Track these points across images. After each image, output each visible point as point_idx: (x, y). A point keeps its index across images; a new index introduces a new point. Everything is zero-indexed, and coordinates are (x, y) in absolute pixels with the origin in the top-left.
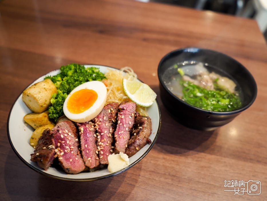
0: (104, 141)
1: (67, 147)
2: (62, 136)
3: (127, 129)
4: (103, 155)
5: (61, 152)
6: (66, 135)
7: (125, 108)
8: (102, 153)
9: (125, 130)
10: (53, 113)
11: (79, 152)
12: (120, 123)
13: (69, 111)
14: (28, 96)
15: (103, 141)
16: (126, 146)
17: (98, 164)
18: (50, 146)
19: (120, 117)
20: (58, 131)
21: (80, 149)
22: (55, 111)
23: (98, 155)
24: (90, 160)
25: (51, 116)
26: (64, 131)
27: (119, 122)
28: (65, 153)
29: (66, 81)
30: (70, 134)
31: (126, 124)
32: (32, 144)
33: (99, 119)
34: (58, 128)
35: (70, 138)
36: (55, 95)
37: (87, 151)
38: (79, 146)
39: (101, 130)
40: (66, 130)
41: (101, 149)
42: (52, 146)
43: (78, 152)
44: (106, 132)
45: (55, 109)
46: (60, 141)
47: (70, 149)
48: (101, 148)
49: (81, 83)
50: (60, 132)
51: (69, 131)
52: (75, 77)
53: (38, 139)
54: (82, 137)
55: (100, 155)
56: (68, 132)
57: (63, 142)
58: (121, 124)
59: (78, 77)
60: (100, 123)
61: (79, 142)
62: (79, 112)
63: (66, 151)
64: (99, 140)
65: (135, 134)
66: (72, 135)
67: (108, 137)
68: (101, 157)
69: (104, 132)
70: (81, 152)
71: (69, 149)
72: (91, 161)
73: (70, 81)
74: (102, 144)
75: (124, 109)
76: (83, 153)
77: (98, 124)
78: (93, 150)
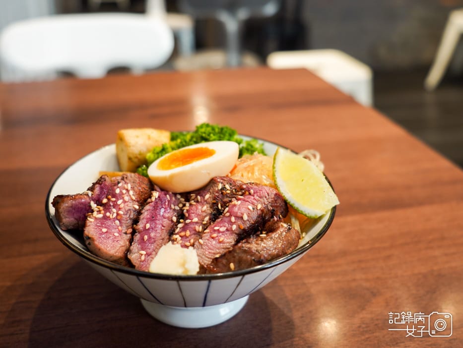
0: (185, 235)
3: (234, 227)
5: (100, 213)
6: (124, 191)
7: (252, 191)
9: (229, 228)
11: (130, 230)
16: (218, 256)
19: (234, 203)
20: (118, 183)
21: (135, 225)
24: (142, 255)
27: (227, 210)
28: (104, 217)
30: (131, 193)
31: (236, 217)
33: (198, 197)
34: (122, 180)
37: (146, 237)
38: (136, 221)
39: (189, 215)
40: (129, 186)
43: (128, 229)
44: (195, 220)
47: (117, 214)
51: (133, 188)
54: (147, 208)
57: (114, 199)
58: (228, 214)
60: (194, 204)
61: (139, 212)
63: (108, 214)
64: (177, 230)
66: (133, 195)
69: (192, 219)
70: (133, 233)
71: (115, 215)
72: (143, 258)
74: (179, 239)
77: (190, 204)
78: (159, 243)
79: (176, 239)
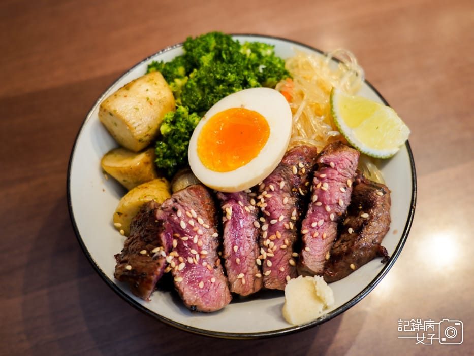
0: (277, 238)
1: (194, 251)
2: (183, 225)
3: (332, 217)
4: (270, 268)
5: (179, 263)
6: (192, 222)
7: (332, 164)
8: (270, 263)
9: (326, 219)
10: (165, 157)
11: (219, 261)
12: (318, 201)
13: (202, 162)
14: (111, 114)
15: (273, 237)
16: (328, 256)
17: (258, 287)
18: (156, 250)
19: (319, 186)
20: (175, 210)
21: (220, 253)
22: (169, 151)
23: (261, 269)
24: (241, 279)
25: (159, 162)
26: (188, 213)
27: (315, 198)
28: (189, 266)
29: (196, 79)
30: (201, 221)
31: (331, 205)
32: (119, 225)
33: (269, 186)
34: (176, 204)
35: (200, 232)
36: (170, 116)
37: (238, 260)
38: (221, 248)
39: (271, 213)
40: (192, 211)
41: (270, 255)
42: (159, 251)
43: (216, 261)
44: (282, 218)
45: (169, 148)
46: (178, 235)
47: (200, 255)
48: (267, 252)
49: (230, 88)
50: (180, 214)
52: (218, 73)
53: (129, 217)
54: (227, 229)
55: (265, 269)
56: (198, 216)
57: (185, 238)
58: (319, 204)
59: (225, 74)
60: (269, 196)
61: (221, 239)
62: (224, 168)
63: (190, 260)
64: (265, 235)
65: (351, 230)
66: (205, 223)
67: (286, 229)
68: (268, 273)
69: (279, 218)
70: (223, 262)
71: (198, 256)
72: (244, 282)
73: (205, 82)
74: (272, 244)
75: (329, 166)
76: (229, 263)
77: (265, 198)
78: (251, 257)
79: (268, 245)
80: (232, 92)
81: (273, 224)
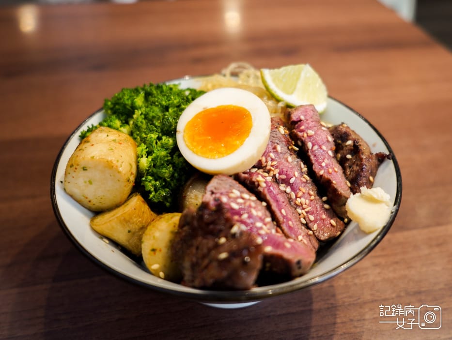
0: (304, 193)
2: (235, 206)
3: (330, 153)
4: (315, 221)
6: (240, 201)
7: (302, 118)
8: (312, 218)
9: (328, 157)
10: (156, 190)
12: (313, 145)
15: (300, 194)
17: (316, 245)
18: (235, 230)
19: (305, 135)
22: (158, 183)
23: (307, 226)
24: (302, 240)
25: (154, 196)
26: (232, 195)
27: (310, 145)
32: (155, 267)
33: (269, 156)
34: (215, 195)
35: (253, 205)
37: (290, 223)
39: (286, 175)
40: (234, 190)
41: (306, 210)
42: (238, 228)
45: (157, 178)
46: (237, 218)
47: (266, 225)
48: (304, 209)
50: (224, 200)
51: (241, 192)
54: (268, 197)
55: (311, 225)
56: (241, 194)
57: (245, 216)
58: (316, 147)
60: (275, 163)
64: (293, 195)
66: (251, 197)
67: (304, 182)
68: (315, 227)
69: (294, 175)
70: (282, 229)
72: (305, 242)
74: (303, 200)
75: (300, 121)
76: (286, 229)
77: (272, 166)
80: (182, 110)
81: (293, 183)
